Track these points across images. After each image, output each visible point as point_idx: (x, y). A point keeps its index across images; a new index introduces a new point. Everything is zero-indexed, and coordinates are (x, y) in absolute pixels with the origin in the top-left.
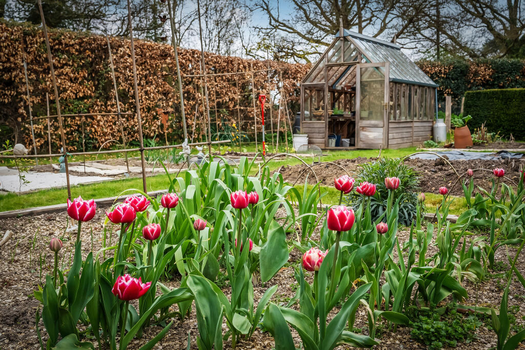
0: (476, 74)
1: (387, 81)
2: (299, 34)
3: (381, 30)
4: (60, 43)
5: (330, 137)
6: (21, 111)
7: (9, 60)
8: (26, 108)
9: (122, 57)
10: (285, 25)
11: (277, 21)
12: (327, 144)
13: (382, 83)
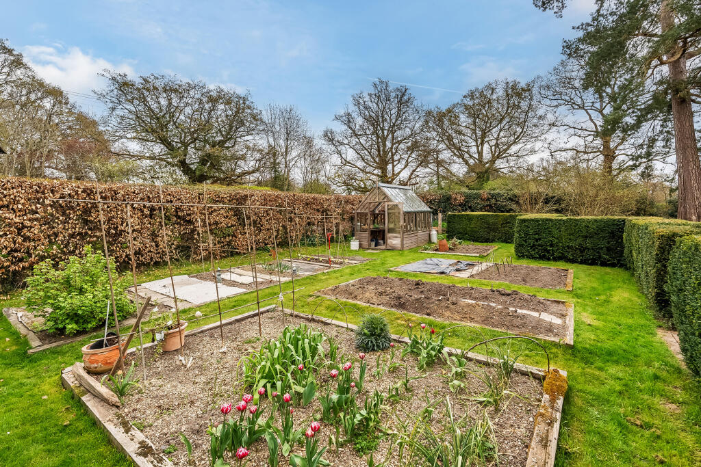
0: (455, 199)
1: (402, 213)
2: (359, 168)
3: (405, 167)
4: (219, 197)
5: (372, 240)
6: (196, 236)
7: (190, 209)
8: (198, 235)
9: (254, 201)
10: (350, 163)
11: (346, 161)
12: (370, 245)
13: (399, 213)
